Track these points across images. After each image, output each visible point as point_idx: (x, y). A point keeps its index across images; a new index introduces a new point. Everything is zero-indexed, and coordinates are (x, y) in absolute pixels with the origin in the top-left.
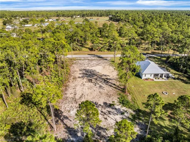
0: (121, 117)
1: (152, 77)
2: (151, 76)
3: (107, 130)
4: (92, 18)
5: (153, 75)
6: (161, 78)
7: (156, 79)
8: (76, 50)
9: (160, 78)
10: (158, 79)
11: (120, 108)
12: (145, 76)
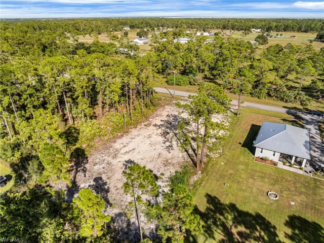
0: (148, 199)
1: (276, 158)
2: (274, 155)
3: (111, 206)
4: (281, 35)
5: (278, 155)
6: (298, 167)
7: (284, 164)
8: (195, 85)
9: (294, 166)
10: (290, 166)
11: (162, 186)
12: (262, 152)
